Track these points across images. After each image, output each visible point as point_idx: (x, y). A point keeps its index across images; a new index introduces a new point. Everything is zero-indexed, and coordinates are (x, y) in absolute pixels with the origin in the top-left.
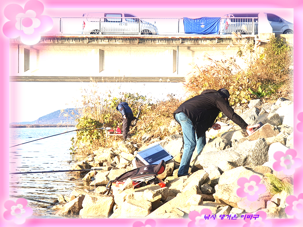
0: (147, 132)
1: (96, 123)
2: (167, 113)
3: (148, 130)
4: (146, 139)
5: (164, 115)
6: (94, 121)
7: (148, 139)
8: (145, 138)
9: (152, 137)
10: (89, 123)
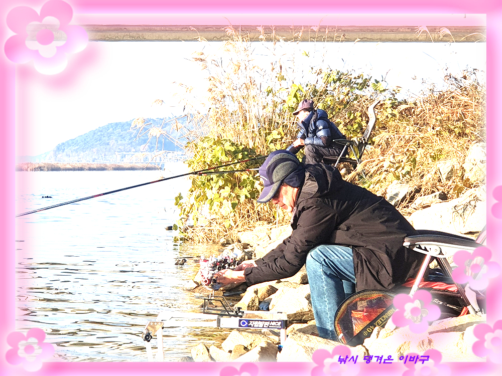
0: (401, 177)
1: (246, 153)
2: (460, 124)
3: (404, 172)
4: (400, 198)
5: (450, 131)
6: (241, 148)
7: (405, 197)
8: (396, 195)
9: (418, 191)
10: (227, 153)
